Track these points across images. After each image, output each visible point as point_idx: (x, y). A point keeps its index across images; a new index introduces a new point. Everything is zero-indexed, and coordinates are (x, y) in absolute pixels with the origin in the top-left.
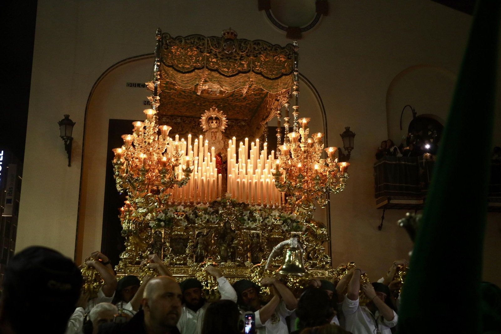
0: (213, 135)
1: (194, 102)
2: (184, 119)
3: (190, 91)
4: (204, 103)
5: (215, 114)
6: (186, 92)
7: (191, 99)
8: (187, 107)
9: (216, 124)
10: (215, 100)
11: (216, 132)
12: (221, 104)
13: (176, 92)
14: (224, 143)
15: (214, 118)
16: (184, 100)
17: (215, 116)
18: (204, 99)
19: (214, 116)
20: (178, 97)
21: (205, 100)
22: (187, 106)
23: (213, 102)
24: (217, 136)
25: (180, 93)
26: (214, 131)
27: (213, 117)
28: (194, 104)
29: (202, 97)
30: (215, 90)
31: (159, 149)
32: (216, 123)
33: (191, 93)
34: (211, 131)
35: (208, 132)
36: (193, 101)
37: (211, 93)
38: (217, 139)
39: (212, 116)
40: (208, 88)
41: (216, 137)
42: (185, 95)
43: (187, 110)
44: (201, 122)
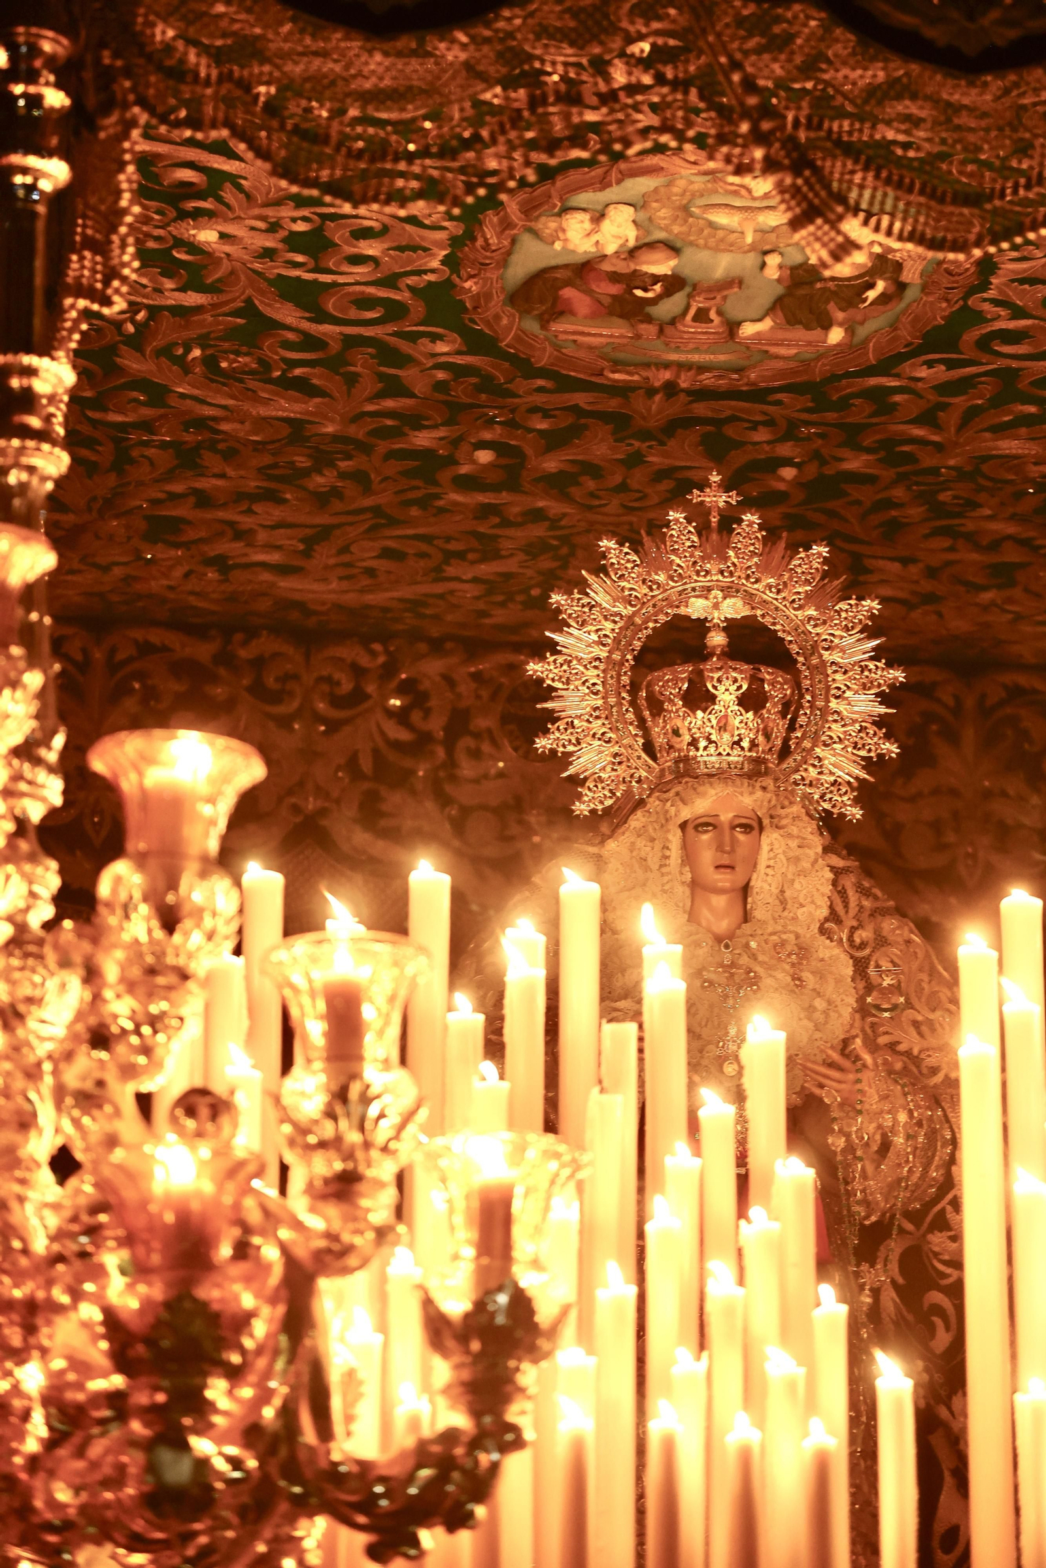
0: (707, 857)
1: (423, 439)
2: (259, 664)
3: (390, 281)
4: (553, 441)
5: (729, 591)
6: (330, 306)
7: (394, 388)
8: (322, 500)
9: (744, 723)
10: (701, 409)
11: (753, 826)
12: (785, 450)
13: (193, 299)
14: (860, 966)
15: (717, 639)
16: (287, 407)
17: (733, 608)
18: (566, 384)
19: (717, 617)
20: (210, 362)
21: (581, 399)
22: (320, 481)
23: (673, 427)
24: (764, 885)
25: (249, 310)
26: (726, 817)
27: (701, 626)
28: (426, 454)
29: (543, 360)
30: (722, 265)
31: (100, 1038)
32: (751, 701)
33: (395, 311)
34: (686, 813)
35: (637, 820)
36: (415, 421)
37: (676, 302)
38: (759, 914)
39: (697, 608)
40: (631, 236)
41: (745, 890)
42: (310, 342)
43: (316, 538)
44: (549, 693)
